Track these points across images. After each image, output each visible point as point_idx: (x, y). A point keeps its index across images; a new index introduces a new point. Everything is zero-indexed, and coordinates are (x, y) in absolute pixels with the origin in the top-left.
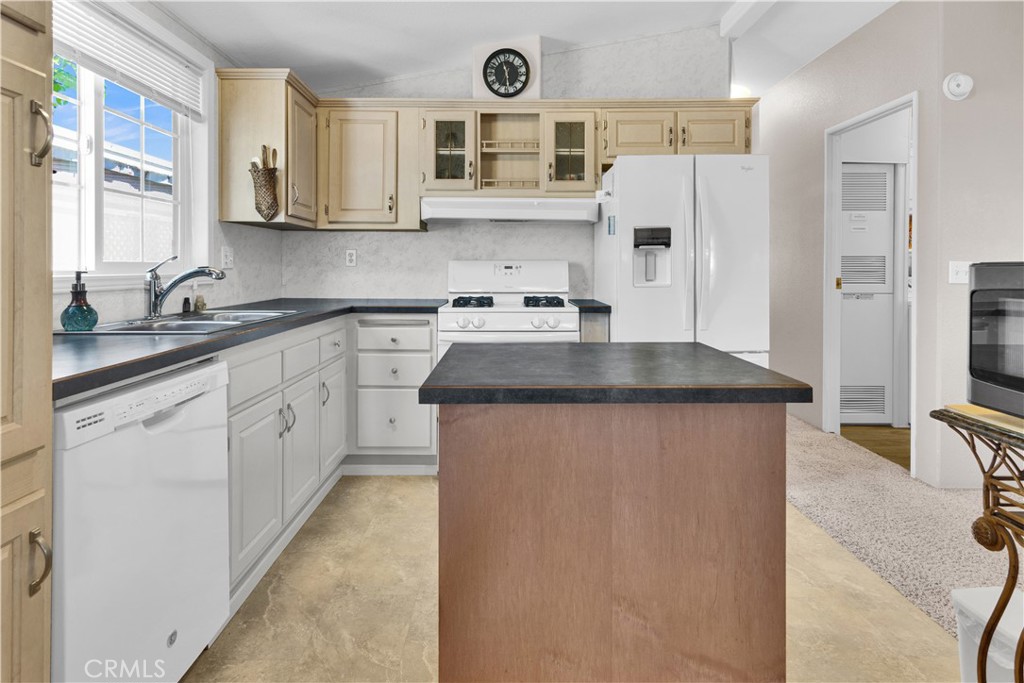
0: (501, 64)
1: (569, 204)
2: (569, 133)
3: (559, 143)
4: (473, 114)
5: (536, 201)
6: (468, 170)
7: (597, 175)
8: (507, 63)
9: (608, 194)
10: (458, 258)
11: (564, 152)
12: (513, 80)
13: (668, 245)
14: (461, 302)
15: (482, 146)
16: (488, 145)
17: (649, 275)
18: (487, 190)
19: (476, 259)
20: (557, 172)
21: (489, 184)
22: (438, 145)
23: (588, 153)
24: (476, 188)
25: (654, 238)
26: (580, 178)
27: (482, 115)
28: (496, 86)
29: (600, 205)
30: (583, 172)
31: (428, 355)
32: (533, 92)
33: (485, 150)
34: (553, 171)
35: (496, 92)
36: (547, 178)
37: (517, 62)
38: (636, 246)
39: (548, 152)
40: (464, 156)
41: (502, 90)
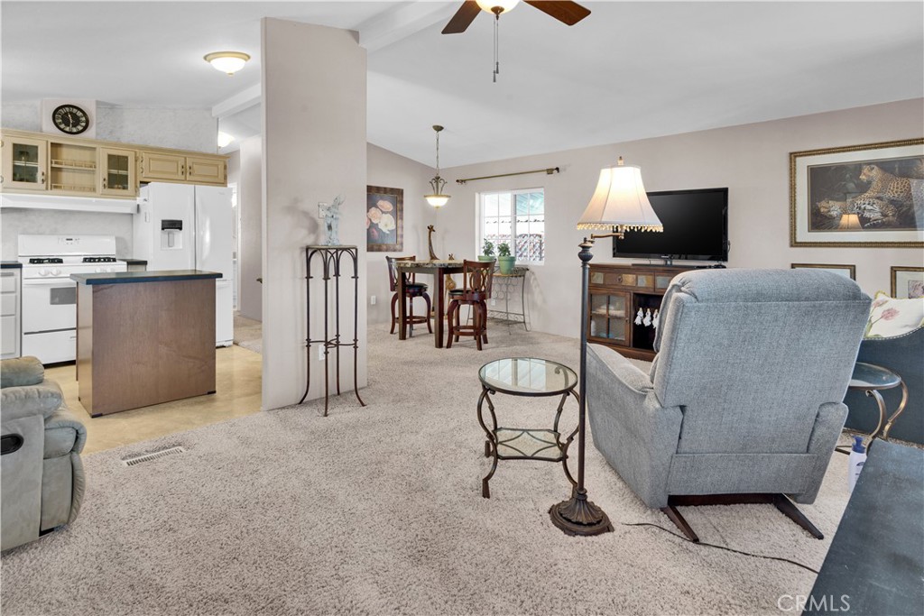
0: (66, 114)
1: (117, 203)
2: (117, 162)
3: (110, 166)
4: (45, 142)
5: (94, 199)
6: (39, 177)
7: (136, 187)
8: (71, 113)
9: (145, 200)
10: (25, 233)
11: (114, 171)
12: (76, 124)
13: (181, 229)
14: (36, 261)
15: (52, 163)
16: (56, 163)
17: (170, 244)
18: (55, 191)
19: (41, 234)
20: (109, 183)
21: (56, 187)
22: (14, 159)
23: (131, 173)
24: (47, 189)
25: (173, 225)
26: (125, 188)
27: (52, 144)
28: (62, 126)
29: (138, 205)
30: (127, 183)
31: (14, 295)
32: (90, 133)
33: (54, 165)
34: (106, 183)
35: (62, 130)
36: (101, 186)
37: (79, 114)
38: (163, 229)
39: (103, 170)
40: (36, 168)
41: (67, 129)
